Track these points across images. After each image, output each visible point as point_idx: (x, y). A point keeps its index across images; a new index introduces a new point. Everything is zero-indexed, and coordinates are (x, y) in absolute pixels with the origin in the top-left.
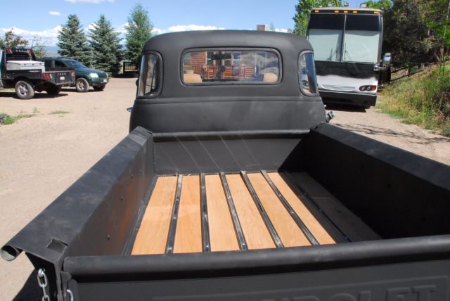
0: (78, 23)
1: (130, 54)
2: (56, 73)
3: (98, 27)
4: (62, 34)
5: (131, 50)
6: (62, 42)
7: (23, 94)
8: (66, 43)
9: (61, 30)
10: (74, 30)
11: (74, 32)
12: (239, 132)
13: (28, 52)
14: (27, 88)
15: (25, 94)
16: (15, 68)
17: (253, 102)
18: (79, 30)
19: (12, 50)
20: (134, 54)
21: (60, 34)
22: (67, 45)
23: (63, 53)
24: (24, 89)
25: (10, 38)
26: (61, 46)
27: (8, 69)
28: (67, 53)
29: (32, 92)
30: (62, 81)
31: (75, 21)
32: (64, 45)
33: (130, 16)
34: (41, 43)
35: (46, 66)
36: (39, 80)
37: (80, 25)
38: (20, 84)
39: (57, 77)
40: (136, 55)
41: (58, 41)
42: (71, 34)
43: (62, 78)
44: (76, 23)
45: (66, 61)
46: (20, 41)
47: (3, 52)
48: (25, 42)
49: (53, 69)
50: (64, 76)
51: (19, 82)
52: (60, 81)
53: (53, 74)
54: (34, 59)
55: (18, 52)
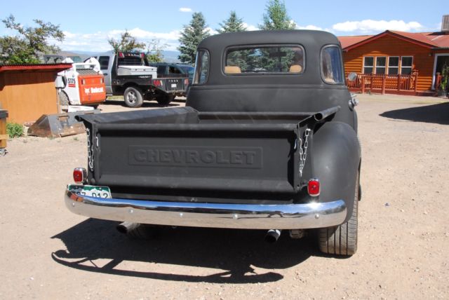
0: (203, 23)
1: (264, 61)
2: (167, 80)
3: (228, 27)
4: (184, 35)
5: (266, 55)
6: (184, 46)
7: (131, 101)
8: (188, 47)
9: (183, 31)
10: (198, 31)
11: (197, 33)
12: (265, 113)
13: (140, 56)
14: (136, 95)
15: (134, 102)
16: (125, 73)
17: (280, 89)
18: (204, 31)
19: (125, 53)
20: (269, 60)
21: (182, 36)
22: (189, 50)
23: (184, 59)
24: (133, 96)
25: (127, 41)
26: (182, 50)
27: (119, 74)
28: (188, 59)
29: (141, 101)
30: (173, 89)
31: (200, 20)
32: (185, 49)
33: (266, 12)
34: (158, 47)
35: (158, 72)
36: (149, 87)
37: (206, 24)
38: (129, 91)
39: (168, 84)
40: (271, 62)
41: (179, 45)
42: (194, 36)
43: (174, 86)
44: (201, 23)
45: (182, 68)
46: (135, 44)
47: (116, 56)
48: (142, 46)
49: (165, 76)
50: (176, 83)
51: (128, 88)
52: (171, 89)
53: (163, 80)
54: (147, 64)
55: (131, 57)
